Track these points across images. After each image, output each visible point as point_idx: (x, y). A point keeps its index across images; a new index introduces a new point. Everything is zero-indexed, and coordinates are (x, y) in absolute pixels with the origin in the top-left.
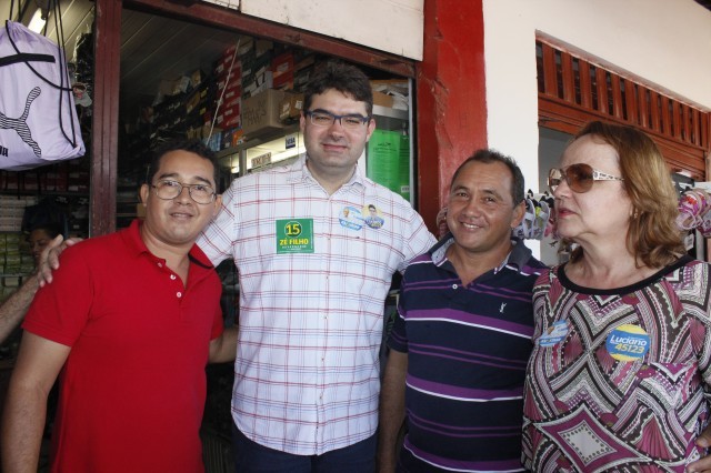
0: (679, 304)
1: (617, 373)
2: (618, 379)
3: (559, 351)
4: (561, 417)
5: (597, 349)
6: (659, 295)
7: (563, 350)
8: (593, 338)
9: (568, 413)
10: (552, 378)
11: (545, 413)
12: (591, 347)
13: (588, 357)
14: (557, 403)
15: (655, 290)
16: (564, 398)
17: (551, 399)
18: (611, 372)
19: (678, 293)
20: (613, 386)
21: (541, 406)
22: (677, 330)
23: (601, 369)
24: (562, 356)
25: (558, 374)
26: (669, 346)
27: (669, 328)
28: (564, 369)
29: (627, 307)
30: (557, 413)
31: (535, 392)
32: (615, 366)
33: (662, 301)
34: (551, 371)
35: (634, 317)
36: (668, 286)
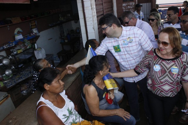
0: (182, 62)
1: (174, 76)
2: (174, 77)
3: (160, 72)
4: (161, 84)
5: (169, 72)
6: (179, 61)
7: (161, 72)
8: (168, 70)
9: (163, 83)
10: (159, 77)
11: (158, 84)
12: (168, 71)
13: (167, 73)
14: (160, 82)
15: (178, 60)
16: (162, 81)
17: (159, 81)
18: (173, 76)
19: (182, 60)
20: (173, 78)
21: (157, 82)
22: (182, 67)
23: (171, 75)
24: (161, 73)
25: (161, 77)
26: (181, 70)
27: (181, 67)
28: (162, 76)
29: (173, 63)
30: (160, 83)
31: (155, 80)
32: (173, 75)
33: (180, 62)
34: (159, 76)
35: (175, 65)
36: (180, 59)
